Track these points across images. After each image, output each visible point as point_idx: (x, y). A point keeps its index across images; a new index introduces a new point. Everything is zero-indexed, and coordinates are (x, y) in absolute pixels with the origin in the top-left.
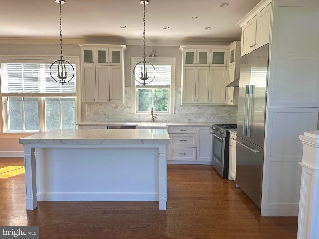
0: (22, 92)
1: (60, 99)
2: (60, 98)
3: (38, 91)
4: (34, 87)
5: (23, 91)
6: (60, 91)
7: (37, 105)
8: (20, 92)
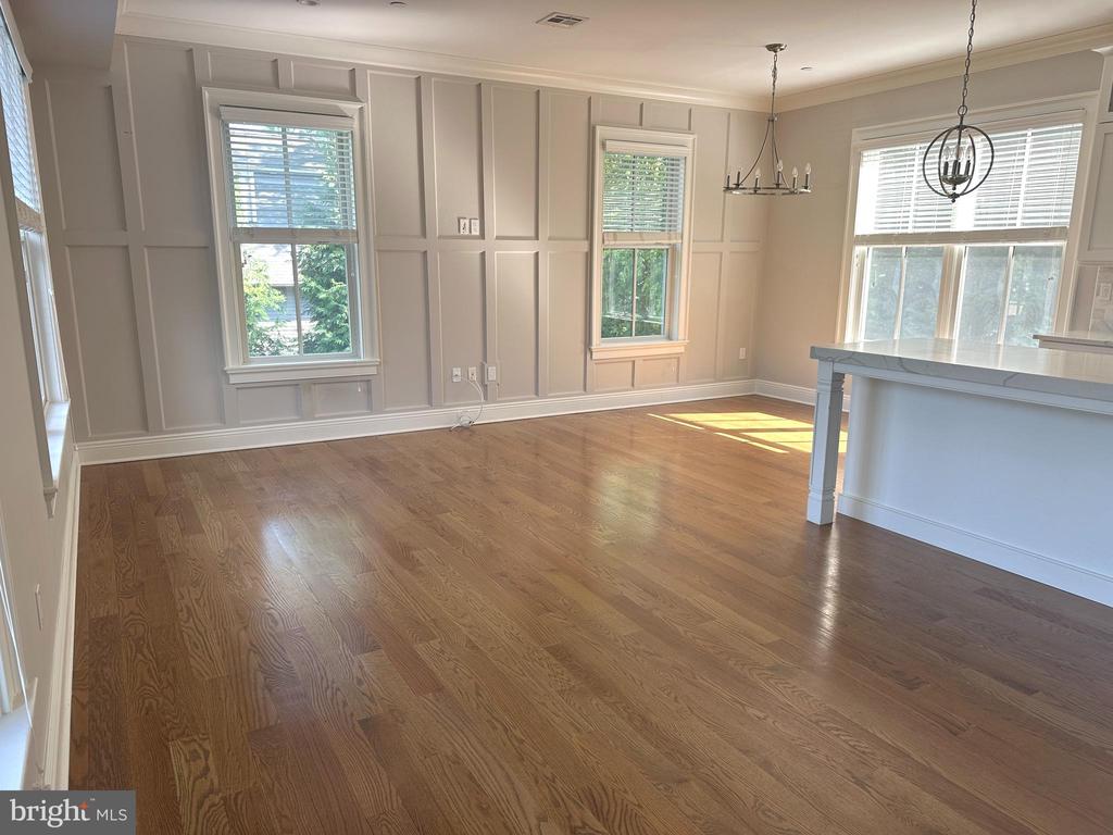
0: (904, 231)
1: (1011, 250)
2: (1011, 245)
3: (949, 227)
4: (940, 213)
5: (909, 225)
6: (1015, 225)
7: (939, 270)
8: (901, 231)
